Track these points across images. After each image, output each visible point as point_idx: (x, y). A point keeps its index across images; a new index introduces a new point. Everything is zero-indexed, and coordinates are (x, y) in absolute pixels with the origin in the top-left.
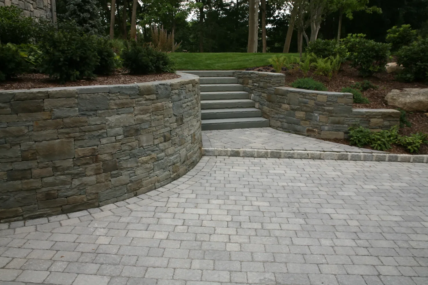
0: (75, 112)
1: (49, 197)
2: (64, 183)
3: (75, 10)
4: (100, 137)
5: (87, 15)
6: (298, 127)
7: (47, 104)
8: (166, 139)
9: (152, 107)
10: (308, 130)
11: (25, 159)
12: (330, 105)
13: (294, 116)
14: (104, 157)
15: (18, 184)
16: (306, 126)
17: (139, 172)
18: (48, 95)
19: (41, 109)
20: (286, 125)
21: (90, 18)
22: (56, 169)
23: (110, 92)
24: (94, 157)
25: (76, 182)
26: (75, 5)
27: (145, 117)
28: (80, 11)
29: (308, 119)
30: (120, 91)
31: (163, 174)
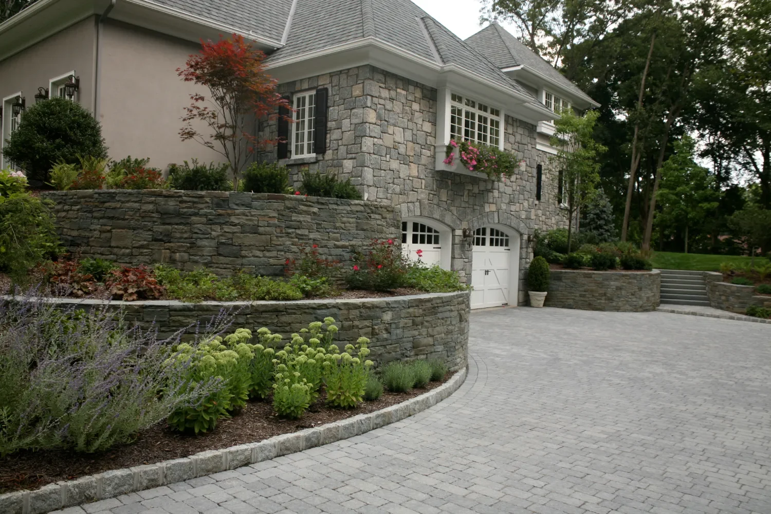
0: (601, 279)
1: (590, 304)
2: (595, 301)
3: (594, 218)
4: (607, 288)
5: (602, 222)
6: (722, 306)
7: (593, 276)
8: (632, 295)
9: (627, 281)
10: (727, 307)
11: (585, 291)
12: (738, 292)
13: (720, 299)
14: (609, 295)
15: (582, 298)
16: (725, 305)
17: (620, 303)
18: (594, 274)
19: (591, 277)
20: (717, 304)
21: (606, 225)
22: (593, 295)
23: (613, 274)
24: (605, 294)
25: (599, 301)
26: (595, 214)
27: (624, 284)
28: (597, 218)
29: (727, 300)
30: (616, 275)
31: (627, 307)
